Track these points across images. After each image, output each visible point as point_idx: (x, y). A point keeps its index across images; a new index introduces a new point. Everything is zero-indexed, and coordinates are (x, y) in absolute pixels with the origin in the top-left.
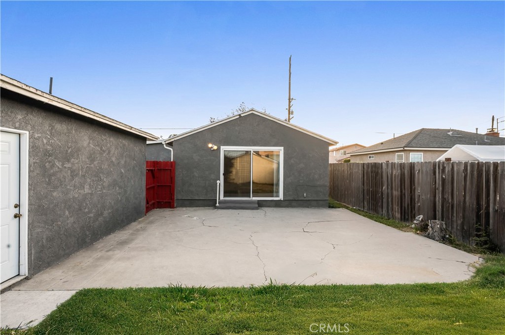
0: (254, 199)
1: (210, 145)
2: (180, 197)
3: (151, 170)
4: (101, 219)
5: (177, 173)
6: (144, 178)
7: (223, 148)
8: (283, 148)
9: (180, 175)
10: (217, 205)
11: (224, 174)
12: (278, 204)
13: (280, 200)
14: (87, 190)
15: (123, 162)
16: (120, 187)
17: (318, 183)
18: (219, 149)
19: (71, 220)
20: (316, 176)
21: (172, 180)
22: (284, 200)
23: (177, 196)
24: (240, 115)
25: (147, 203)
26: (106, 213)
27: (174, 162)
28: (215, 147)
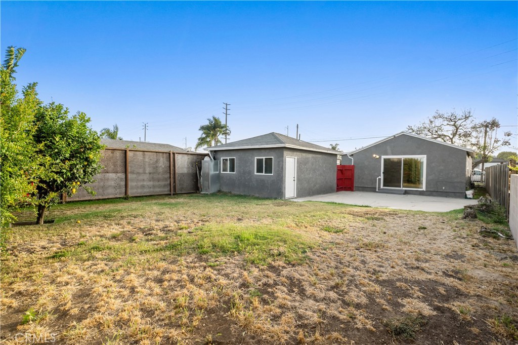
0: (403, 188)
1: (374, 156)
2: (357, 185)
3: (341, 170)
4: (315, 188)
5: (355, 172)
6: (336, 174)
7: (383, 157)
8: (426, 156)
9: (357, 173)
10: (377, 190)
11: (383, 173)
12: (422, 193)
13: (423, 191)
14: (311, 176)
15: (324, 165)
16: (323, 177)
17: (456, 180)
18: (380, 158)
19: (306, 185)
20: (454, 175)
21: (353, 175)
22: (426, 191)
23: (355, 185)
24: (394, 136)
25: (338, 186)
26: (317, 186)
27: (354, 166)
28: (378, 157)
